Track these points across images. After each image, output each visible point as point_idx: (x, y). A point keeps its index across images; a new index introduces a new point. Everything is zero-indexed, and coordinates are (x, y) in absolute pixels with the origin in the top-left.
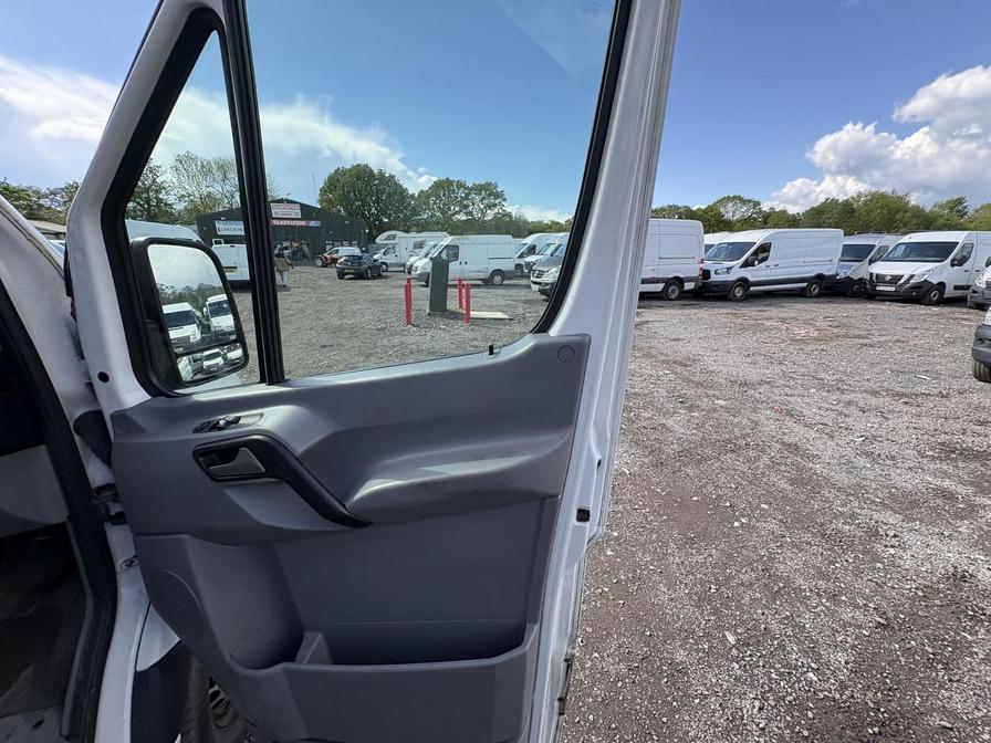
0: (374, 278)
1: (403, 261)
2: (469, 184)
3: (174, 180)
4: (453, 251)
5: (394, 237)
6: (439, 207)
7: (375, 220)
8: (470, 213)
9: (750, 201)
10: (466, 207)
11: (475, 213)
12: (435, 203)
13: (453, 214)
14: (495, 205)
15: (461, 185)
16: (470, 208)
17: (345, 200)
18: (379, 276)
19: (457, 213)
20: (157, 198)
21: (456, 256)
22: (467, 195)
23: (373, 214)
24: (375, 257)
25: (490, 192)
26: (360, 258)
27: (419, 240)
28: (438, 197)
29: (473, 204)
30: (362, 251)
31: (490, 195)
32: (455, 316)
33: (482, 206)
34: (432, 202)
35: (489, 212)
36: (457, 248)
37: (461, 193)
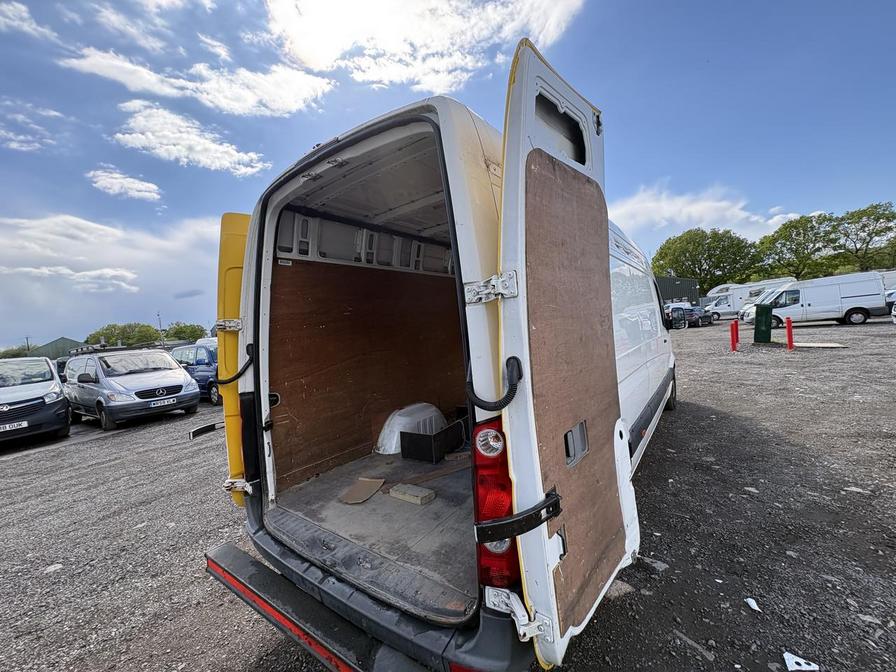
0: (703, 326)
1: (736, 310)
2: (840, 214)
4: (794, 297)
5: (727, 290)
6: (790, 249)
7: (706, 275)
8: (842, 247)
10: (834, 241)
11: (850, 245)
12: (784, 245)
13: (812, 253)
14: (889, 229)
15: (825, 219)
17: (676, 263)
18: (710, 324)
19: (819, 249)
21: (796, 301)
22: (835, 227)
23: (704, 270)
24: (706, 309)
25: (878, 215)
26: (692, 310)
27: (756, 288)
28: (789, 239)
29: (847, 235)
30: (693, 305)
31: (877, 219)
32: (779, 345)
33: (863, 235)
34: (779, 246)
35: (877, 238)
36: (797, 292)
37: (825, 227)
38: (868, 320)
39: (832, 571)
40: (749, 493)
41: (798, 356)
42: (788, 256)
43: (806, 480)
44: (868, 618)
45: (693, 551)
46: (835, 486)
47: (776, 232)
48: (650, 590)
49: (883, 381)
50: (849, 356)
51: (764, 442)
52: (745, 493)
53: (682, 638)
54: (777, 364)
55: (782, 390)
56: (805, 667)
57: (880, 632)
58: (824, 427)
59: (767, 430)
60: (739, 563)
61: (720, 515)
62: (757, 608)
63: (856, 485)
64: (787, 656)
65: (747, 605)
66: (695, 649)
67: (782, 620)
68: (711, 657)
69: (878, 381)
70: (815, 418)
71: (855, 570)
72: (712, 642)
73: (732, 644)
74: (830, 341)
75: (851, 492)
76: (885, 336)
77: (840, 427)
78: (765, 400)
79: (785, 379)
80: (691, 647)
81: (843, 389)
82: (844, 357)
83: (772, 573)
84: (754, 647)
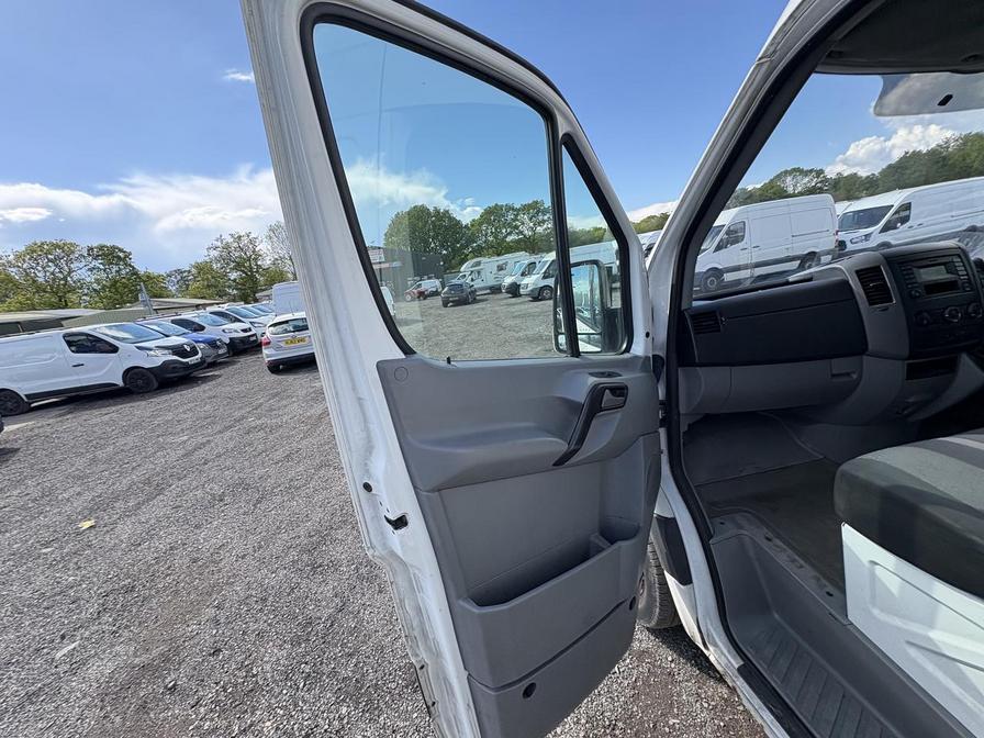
2: (517, 206)
3: (269, 247)
5: (479, 263)
9: (811, 171)
10: (517, 227)
11: (525, 232)
13: (506, 237)
15: (509, 208)
16: (521, 228)
19: (510, 234)
20: (257, 265)
22: (516, 216)
27: (501, 263)
28: (489, 223)
29: (523, 224)
33: (531, 224)
37: (510, 216)
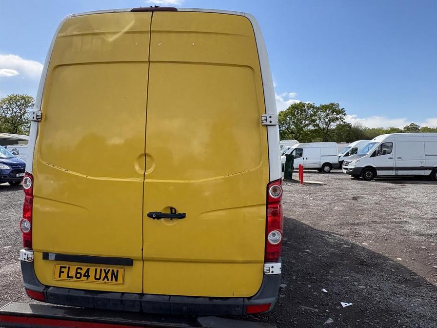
2: (317, 105)
4: (300, 152)
6: (294, 122)
8: (317, 125)
10: (314, 121)
11: (321, 125)
12: (291, 119)
13: (304, 127)
14: (337, 119)
15: (311, 106)
16: (317, 122)
21: (301, 155)
22: (315, 113)
25: (333, 109)
28: (293, 115)
29: (320, 119)
31: (333, 112)
32: (296, 182)
33: (327, 120)
34: (288, 119)
35: (332, 123)
36: (301, 150)
37: (311, 112)
38: (331, 171)
39: (346, 276)
40: (307, 252)
41: (306, 188)
42: (293, 127)
43: (327, 244)
44: (361, 287)
45: (294, 278)
46: (338, 245)
47: (287, 109)
48: (283, 295)
49: (344, 200)
50: (328, 188)
51: (306, 230)
52: (305, 252)
53: (303, 308)
54: (297, 191)
55: (304, 206)
56: (348, 305)
57: (366, 290)
58: (327, 222)
59: (305, 224)
60: (314, 279)
61: (298, 262)
62: (326, 291)
63: (346, 244)
64: (342, 303)
65: (323, 292)
66: (310, 310)
67: (336, 293)
68: (317, 310)
69: (342, 201)
70: (323, 219)
71: (353, 274)
72: (316, 306)
73: (322, 305)
74: (318, 181)
75: (345, 247)
76: (339, 179)
77: (333, 222)
78: (299, 210)
79: (304, 200)
80: (309, 309)
81: (330, 204)
82: (326, 189)
83: (327, 280)
84: (330, 304)
